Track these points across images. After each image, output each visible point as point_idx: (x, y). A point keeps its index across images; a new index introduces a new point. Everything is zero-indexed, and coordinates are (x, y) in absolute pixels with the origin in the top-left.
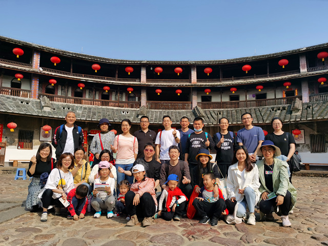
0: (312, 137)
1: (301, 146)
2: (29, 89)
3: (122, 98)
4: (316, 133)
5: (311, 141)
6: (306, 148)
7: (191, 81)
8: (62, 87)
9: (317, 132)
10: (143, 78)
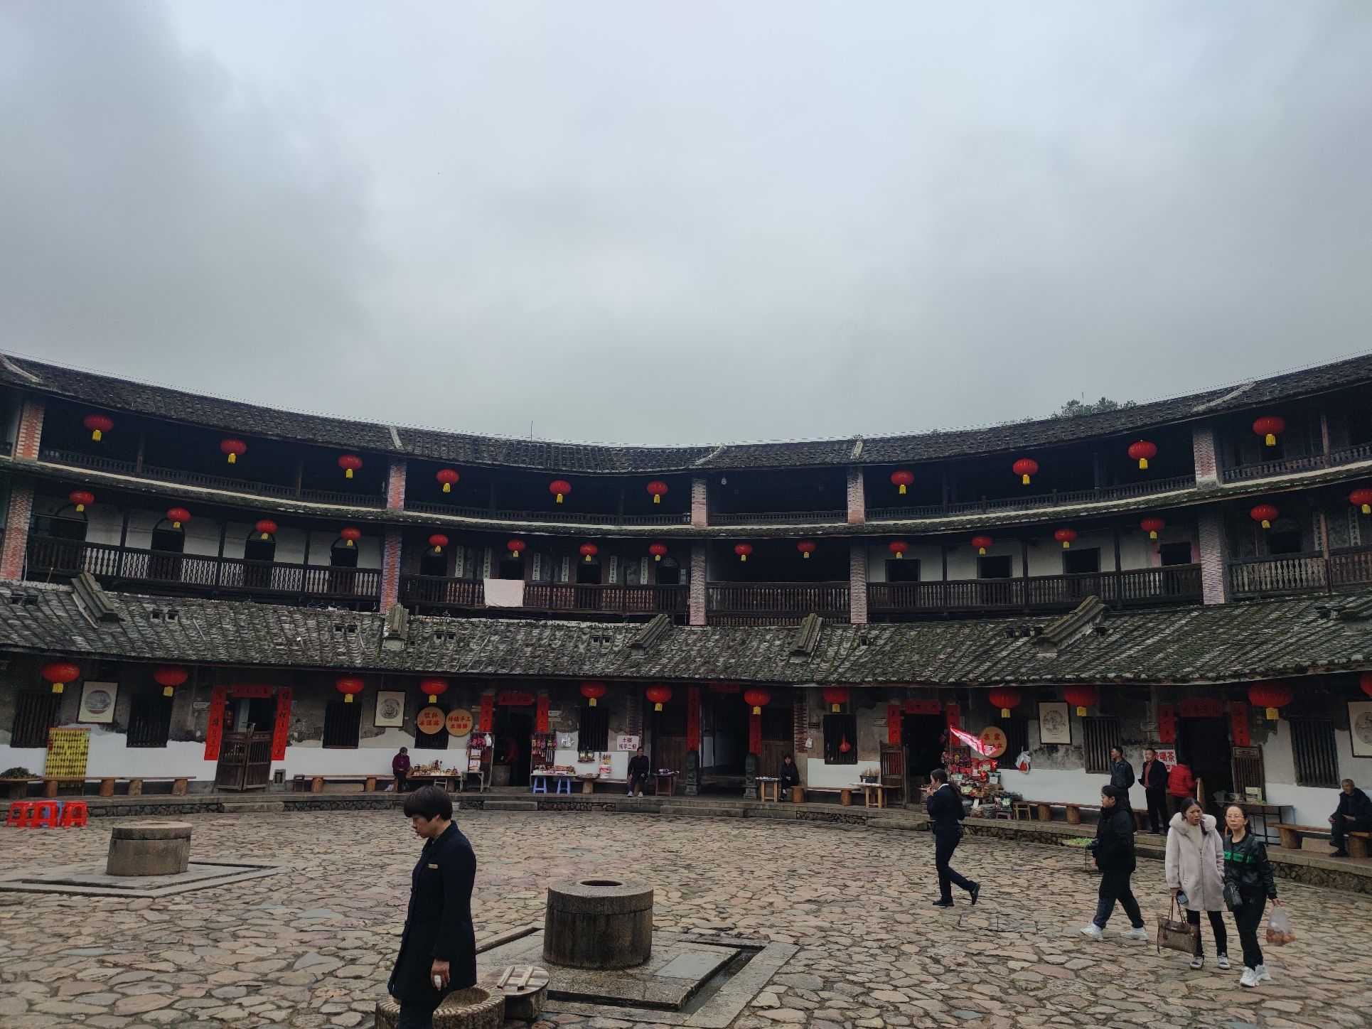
0: (1087, 723)
1: (1062, 750)
2: (377, 567)
3: (637, 573)
4: (1098, 714)
5: (1086, 737)
6: (1074, 758)
7: (846, 515)
8: (466, 551)
9: (1101, 712)
10: (699, 516)
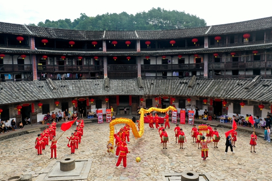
3: (90, 62)
8: (50, 58)
9: (199, 99)
10: (105, 49)
